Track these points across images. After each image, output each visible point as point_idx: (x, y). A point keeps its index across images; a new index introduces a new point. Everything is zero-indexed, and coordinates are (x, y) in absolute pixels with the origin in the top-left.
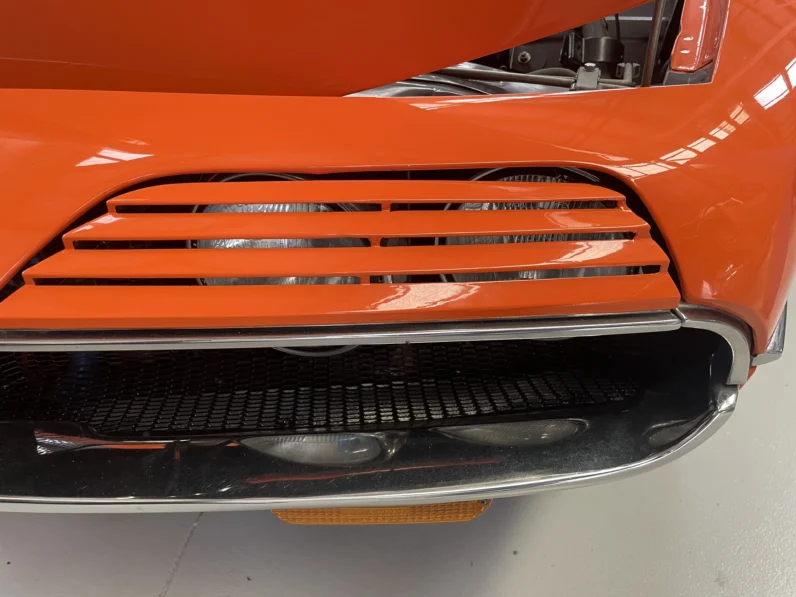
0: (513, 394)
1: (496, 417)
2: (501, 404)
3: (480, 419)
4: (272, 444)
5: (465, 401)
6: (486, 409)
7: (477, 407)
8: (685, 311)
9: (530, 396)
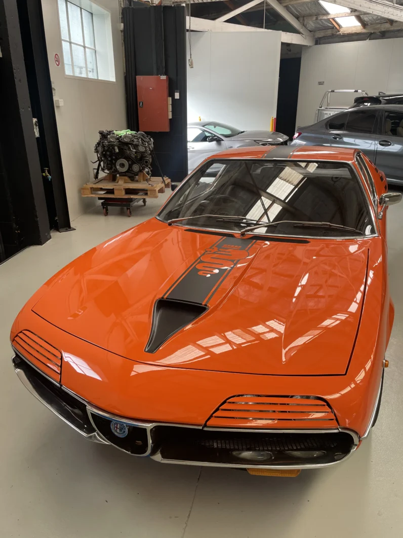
0: (306, 444)
1: (301, 450)
2: (303, 446)
3: (297, 450)
4: (240, 454)
5: (293, 445)
6: (299, 447)
7: (297, 447)
8: (340, 428)
9: (310, 445)
